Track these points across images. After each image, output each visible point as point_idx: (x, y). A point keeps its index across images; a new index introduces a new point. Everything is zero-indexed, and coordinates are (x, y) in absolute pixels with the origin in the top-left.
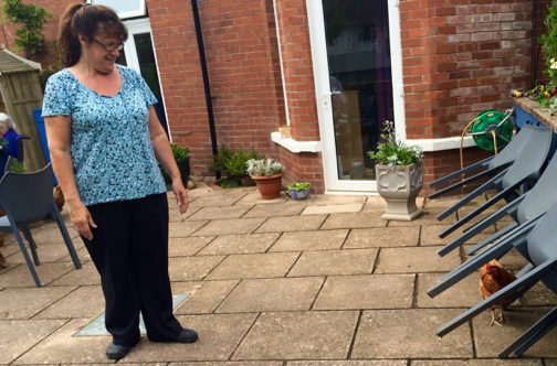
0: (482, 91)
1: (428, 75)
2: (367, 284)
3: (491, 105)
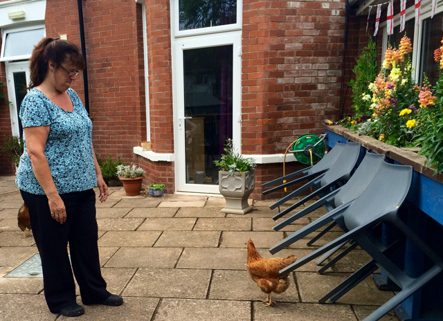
0: (302, 120)
1: (261, 107)
2: (215, 254)
3: (308, 131)
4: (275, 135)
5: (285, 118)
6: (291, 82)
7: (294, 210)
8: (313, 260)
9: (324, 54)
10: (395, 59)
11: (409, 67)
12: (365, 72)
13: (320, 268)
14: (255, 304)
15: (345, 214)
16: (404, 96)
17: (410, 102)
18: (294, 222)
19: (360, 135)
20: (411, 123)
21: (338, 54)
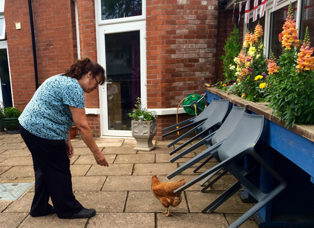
0: (189, 84)
1: (161, 75)
2: (129, 180)
3: (193, 91)
4: (170, 94)
5: (177, 83)
6: (181, 56)
7: (184, 148)
8: (198, 183)
9: (204, 37)
10: (251, 40)
11: (261, 46)
12: (231, 50)
13: (202, 188)
14: (158, 215)
15: (219, 150)
16: (258, 66)
17: (262, 71)
18: (185, 156)
19: (228, 94)
20: (262, 85)
21: (213, 37)
